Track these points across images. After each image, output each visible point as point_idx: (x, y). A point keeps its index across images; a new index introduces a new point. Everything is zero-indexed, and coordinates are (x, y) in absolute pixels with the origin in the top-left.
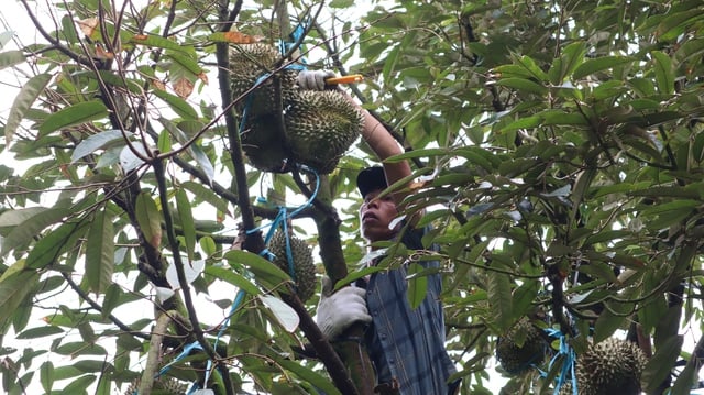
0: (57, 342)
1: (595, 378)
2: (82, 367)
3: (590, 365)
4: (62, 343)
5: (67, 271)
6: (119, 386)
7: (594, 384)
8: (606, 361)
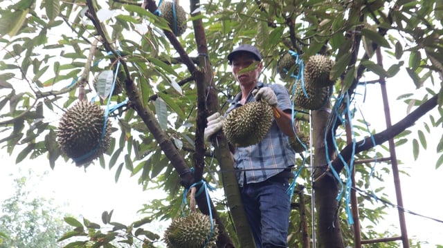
0: (63, 52)
1: (313, 75)
2: (75, 65)
3: (310, 69)
4: (65, 53)
5: (66, 18)
6: (94, 74)
7: (312, 78)
8: (318, 67)
